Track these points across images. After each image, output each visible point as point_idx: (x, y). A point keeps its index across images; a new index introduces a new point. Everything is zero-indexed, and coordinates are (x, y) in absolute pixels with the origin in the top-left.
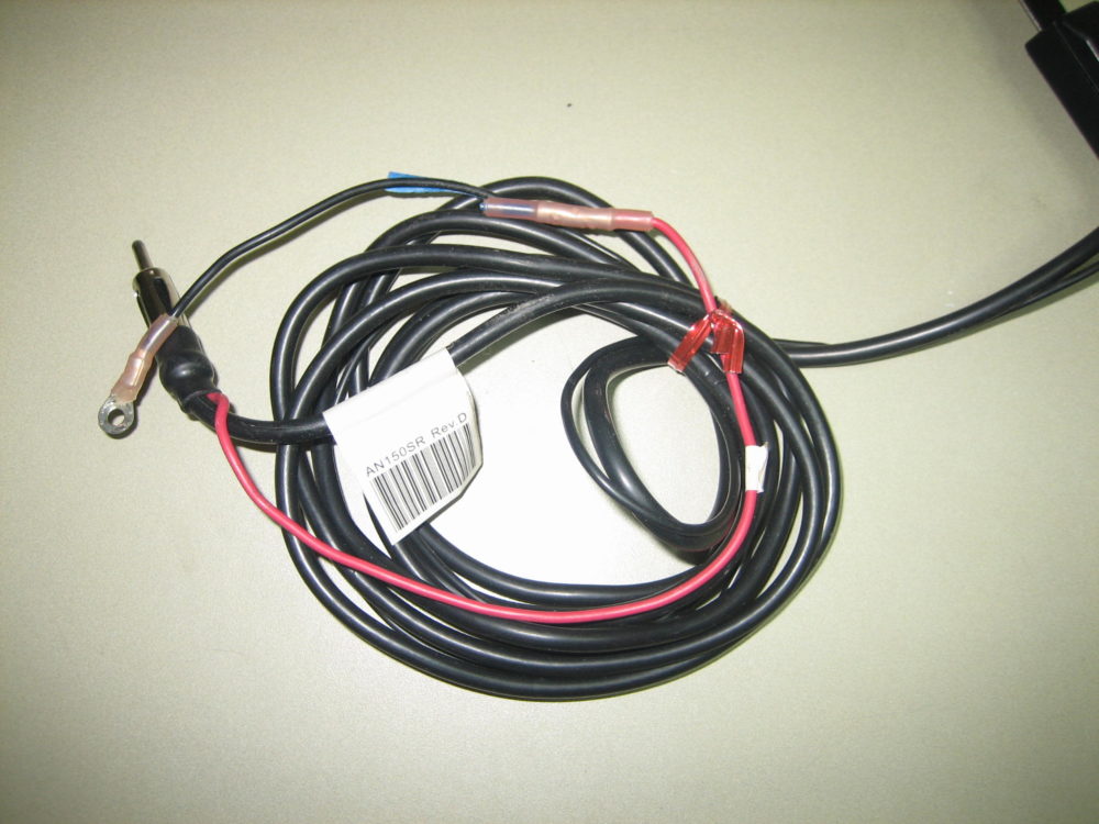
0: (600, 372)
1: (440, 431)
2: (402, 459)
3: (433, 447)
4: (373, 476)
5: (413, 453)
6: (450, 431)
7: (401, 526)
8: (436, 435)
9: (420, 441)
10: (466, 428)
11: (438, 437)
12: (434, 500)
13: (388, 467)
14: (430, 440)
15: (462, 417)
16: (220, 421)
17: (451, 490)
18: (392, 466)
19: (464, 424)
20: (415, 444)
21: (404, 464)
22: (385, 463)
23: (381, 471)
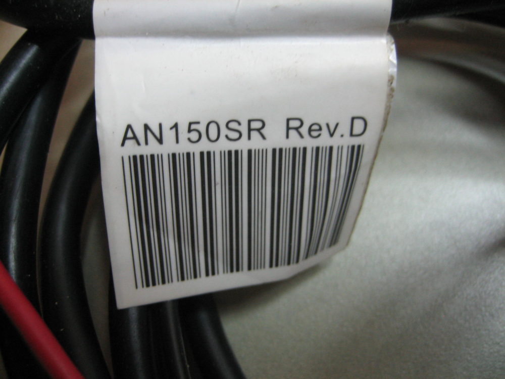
1: (304, 130)
2: (204, 146)
3: (277, 156)
4: (132, 149)
5: (233, 146)
6: (324, 141)
7: (149, 278)
8: (293, 133)
9: (257, 127)
11: (295, 141)
13: (170, 146)
14: (276, 137)
15: (359, 126)
17: (274, 262)
18: (180, 149)
19: (356, 141)
20: (244, 129)
21: (206, 158)
22: (168, 135)
23: (153, 148)
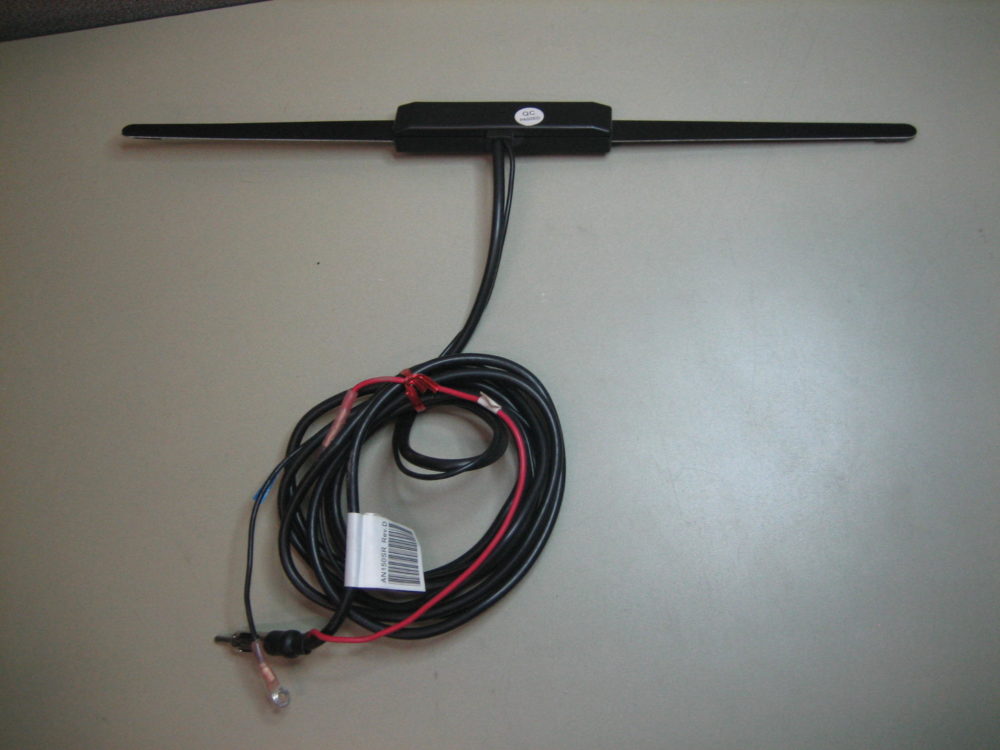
0: (401, 447)
1: (384, 538)
2: (387, 563)
3: (390, 545)
5: (387, 556)
6: (387, 533)
7: (418, 582)
8: (385, 541)
9: (383, 549)
10: (391, 525)
11: (387, 540)
12: (416, 561)
13: (386, 571)
14: (386, 545)
16: (322, 637)
17: (416, 550)
18: (387, 569)
20: (384, 553)
21: (390, 563)
23: (387, 575)
